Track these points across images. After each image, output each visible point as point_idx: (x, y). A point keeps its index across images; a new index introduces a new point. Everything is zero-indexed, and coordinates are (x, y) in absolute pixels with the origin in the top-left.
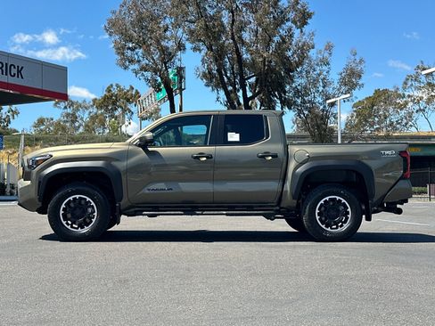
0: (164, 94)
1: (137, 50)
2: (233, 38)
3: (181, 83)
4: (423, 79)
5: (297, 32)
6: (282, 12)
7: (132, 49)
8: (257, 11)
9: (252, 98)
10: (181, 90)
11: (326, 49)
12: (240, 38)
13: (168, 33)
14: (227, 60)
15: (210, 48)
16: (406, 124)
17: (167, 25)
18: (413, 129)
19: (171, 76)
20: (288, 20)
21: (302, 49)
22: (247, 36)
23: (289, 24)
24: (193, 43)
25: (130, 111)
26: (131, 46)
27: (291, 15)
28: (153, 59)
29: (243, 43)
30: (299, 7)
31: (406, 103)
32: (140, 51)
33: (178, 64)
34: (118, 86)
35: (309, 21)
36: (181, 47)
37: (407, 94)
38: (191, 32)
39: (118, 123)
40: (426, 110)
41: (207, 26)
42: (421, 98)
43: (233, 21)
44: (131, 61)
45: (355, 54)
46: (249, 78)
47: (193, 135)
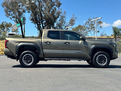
0: (19, 25)
1: (11, 12)
2: (39, 9)
3: (24, 22)
4: (90, 22)
5: (57, 8)
6: (53, 3)
7: (10, 12)
8: (46, 2)
9: (45, 26)
10: (24, 24)
11: (64, 13)
12: (41, 9)
13: (20, 7)
14: (37, 15)
15: (33, 12)
16: (86, 34)
17: (20, 5)
18: (87, 36)
19: (21, 20)
20: (55, 5)
21: (58, 13)
22: (43, 9)
23: (55, 6)
24: (28, 10)
25: (9, 29)
26: (9, 10)
27: (56, 4)
28: (16, 15)
29: (42, 11)
30: (58, 1)
31: (86, 29)
32: (12, 12)
33: (23, 16)
34: (5, 22)
35: (60, 6)
36: (24, 11)
37: (86, 26)
38: (27, 7)
39: (5, 33)
40: (91, 31)
41: (32, 5)
42: (90, 28)
43: (39, 5)
44: (9, 15)
45: (74, 16)
46: (44, 21)
47: (28, 37)
